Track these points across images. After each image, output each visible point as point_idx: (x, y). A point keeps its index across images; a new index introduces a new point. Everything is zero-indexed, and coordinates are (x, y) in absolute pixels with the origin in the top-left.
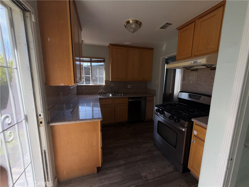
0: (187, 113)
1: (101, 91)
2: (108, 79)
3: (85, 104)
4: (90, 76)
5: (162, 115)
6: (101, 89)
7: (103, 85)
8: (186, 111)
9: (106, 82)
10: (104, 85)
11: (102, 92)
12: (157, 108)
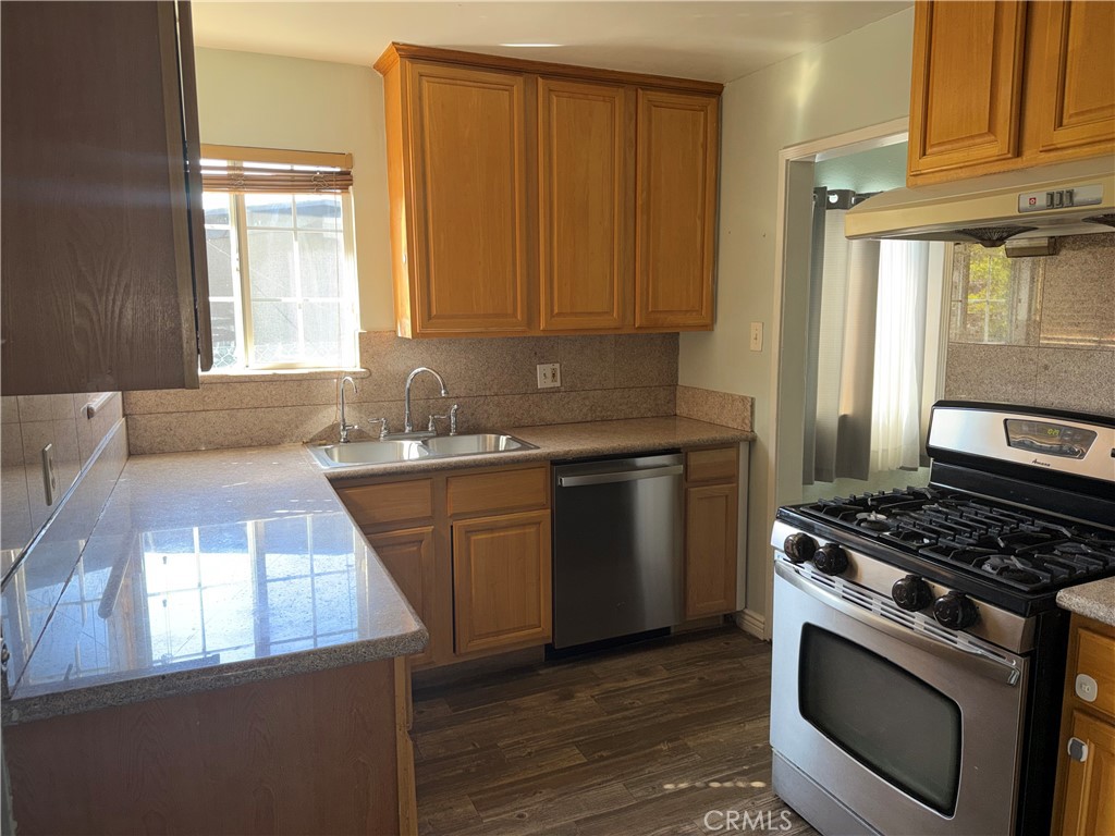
0: (1016, 556)
1: (329, 416)
2: (383, 324)
3: (196, 530)
4: (232, 304)
5: (839, 582)
6: (327, 404)
7: (339, 375)
8: (1002, 545)
9: (367, 342)
10: (353, 374)
11: (334, 427)
12: (796, 531)
